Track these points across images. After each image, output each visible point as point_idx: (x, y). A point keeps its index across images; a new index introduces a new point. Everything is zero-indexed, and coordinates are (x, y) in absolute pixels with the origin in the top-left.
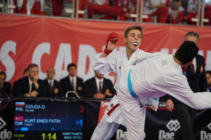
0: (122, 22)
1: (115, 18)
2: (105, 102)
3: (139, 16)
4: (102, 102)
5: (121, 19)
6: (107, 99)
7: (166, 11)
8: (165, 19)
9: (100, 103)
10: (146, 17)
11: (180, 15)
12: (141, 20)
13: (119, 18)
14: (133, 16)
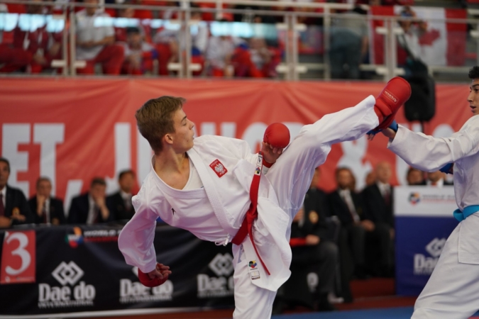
0: (36, 76)
1: (23, 70)
2: (11, 233)
3: (69, 63)
4: (7, 234)
5: (33, 71)
6: (15, 226)
7: (120, 52)
8: (118, 66)
9: (3, 235)
10: (82, 64)
11: (147, 58)
12: (73, 72)
13: (29, 69)
14: (56, 63)
